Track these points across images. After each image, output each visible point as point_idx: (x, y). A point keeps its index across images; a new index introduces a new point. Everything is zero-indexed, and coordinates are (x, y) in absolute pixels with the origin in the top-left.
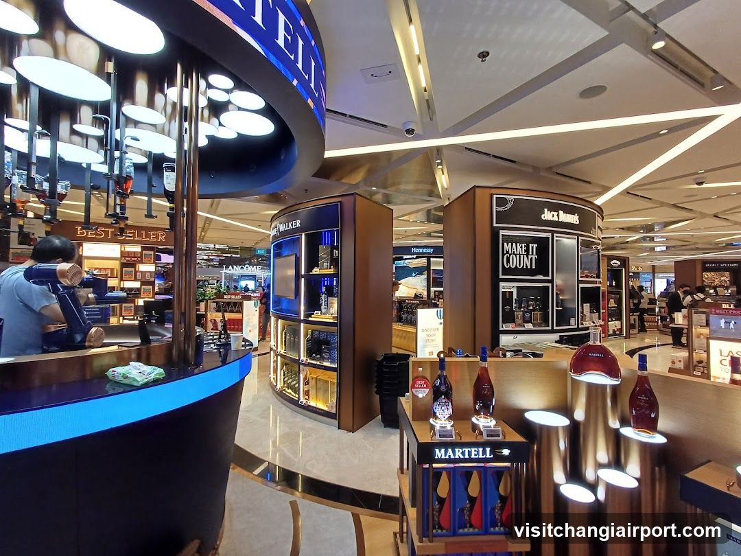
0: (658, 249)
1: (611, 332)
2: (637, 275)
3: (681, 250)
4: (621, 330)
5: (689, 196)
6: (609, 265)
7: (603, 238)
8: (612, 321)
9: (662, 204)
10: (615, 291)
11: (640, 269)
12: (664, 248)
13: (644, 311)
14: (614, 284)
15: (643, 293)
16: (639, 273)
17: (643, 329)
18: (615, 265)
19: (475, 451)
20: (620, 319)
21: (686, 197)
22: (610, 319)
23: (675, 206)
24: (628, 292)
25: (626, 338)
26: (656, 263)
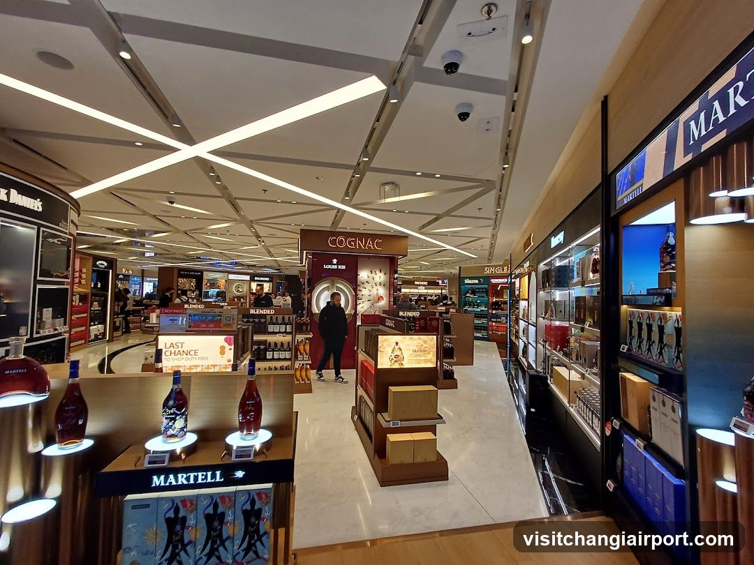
0: (147, 255)
1: (93, 337)
2: (127, 277)
3: (166, 258)
4: (104, 334)
5: (165, 211)
6: (94, 265)
7: (78, 234)
8: (95, 325)
9: (145, 213)
10: (100, 294)
11: (130, 272)
12: (153, 254)
13: (128, 313)
14: (99, 286)
15: (129, 295)
16: (128, 276)
17: (127, 331)
18: (100, 266)
19: (203, 475)
20: (103, 322)
21: (162, 211)
22: (92, 324)
23: (155, 217)
24: (113, 295)
25: (108, 341)
26: (145, 267)
